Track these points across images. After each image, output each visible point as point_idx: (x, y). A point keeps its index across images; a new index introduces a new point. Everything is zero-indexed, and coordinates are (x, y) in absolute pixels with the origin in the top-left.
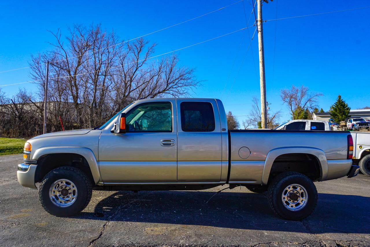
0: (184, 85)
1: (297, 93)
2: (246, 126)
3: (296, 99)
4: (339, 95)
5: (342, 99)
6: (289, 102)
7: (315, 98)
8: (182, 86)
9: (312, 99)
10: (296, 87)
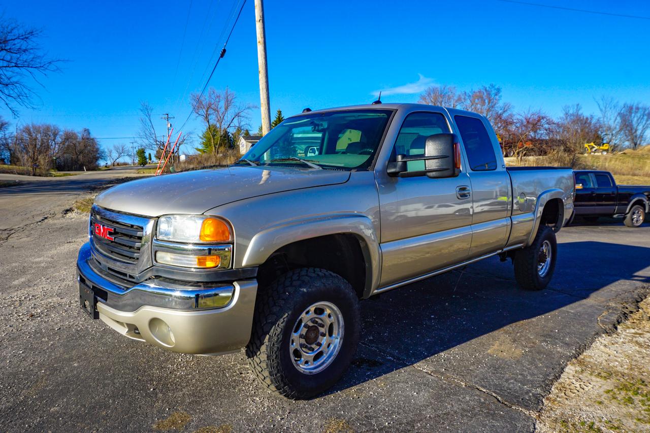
0: (13, 64)
1: (219, 102)
2: (115, 158)
3: (216, 110)
4: (278, 110)
5: (282, 116)
6: (205, 116)
7: (245, 111)
8: (7, 67)
9: (242, 114)
10: (217, 92)
